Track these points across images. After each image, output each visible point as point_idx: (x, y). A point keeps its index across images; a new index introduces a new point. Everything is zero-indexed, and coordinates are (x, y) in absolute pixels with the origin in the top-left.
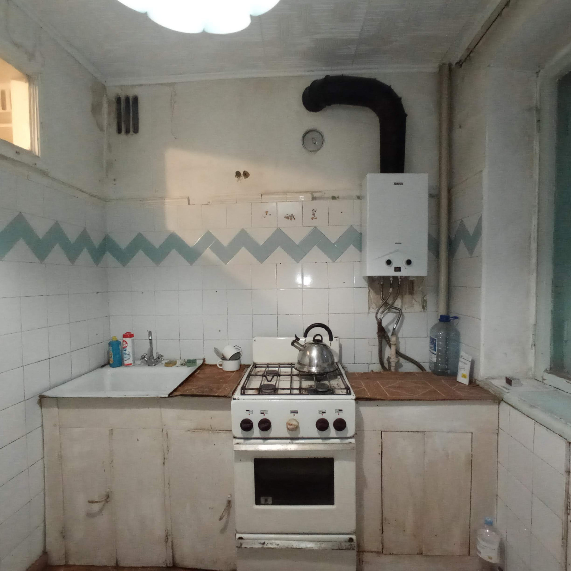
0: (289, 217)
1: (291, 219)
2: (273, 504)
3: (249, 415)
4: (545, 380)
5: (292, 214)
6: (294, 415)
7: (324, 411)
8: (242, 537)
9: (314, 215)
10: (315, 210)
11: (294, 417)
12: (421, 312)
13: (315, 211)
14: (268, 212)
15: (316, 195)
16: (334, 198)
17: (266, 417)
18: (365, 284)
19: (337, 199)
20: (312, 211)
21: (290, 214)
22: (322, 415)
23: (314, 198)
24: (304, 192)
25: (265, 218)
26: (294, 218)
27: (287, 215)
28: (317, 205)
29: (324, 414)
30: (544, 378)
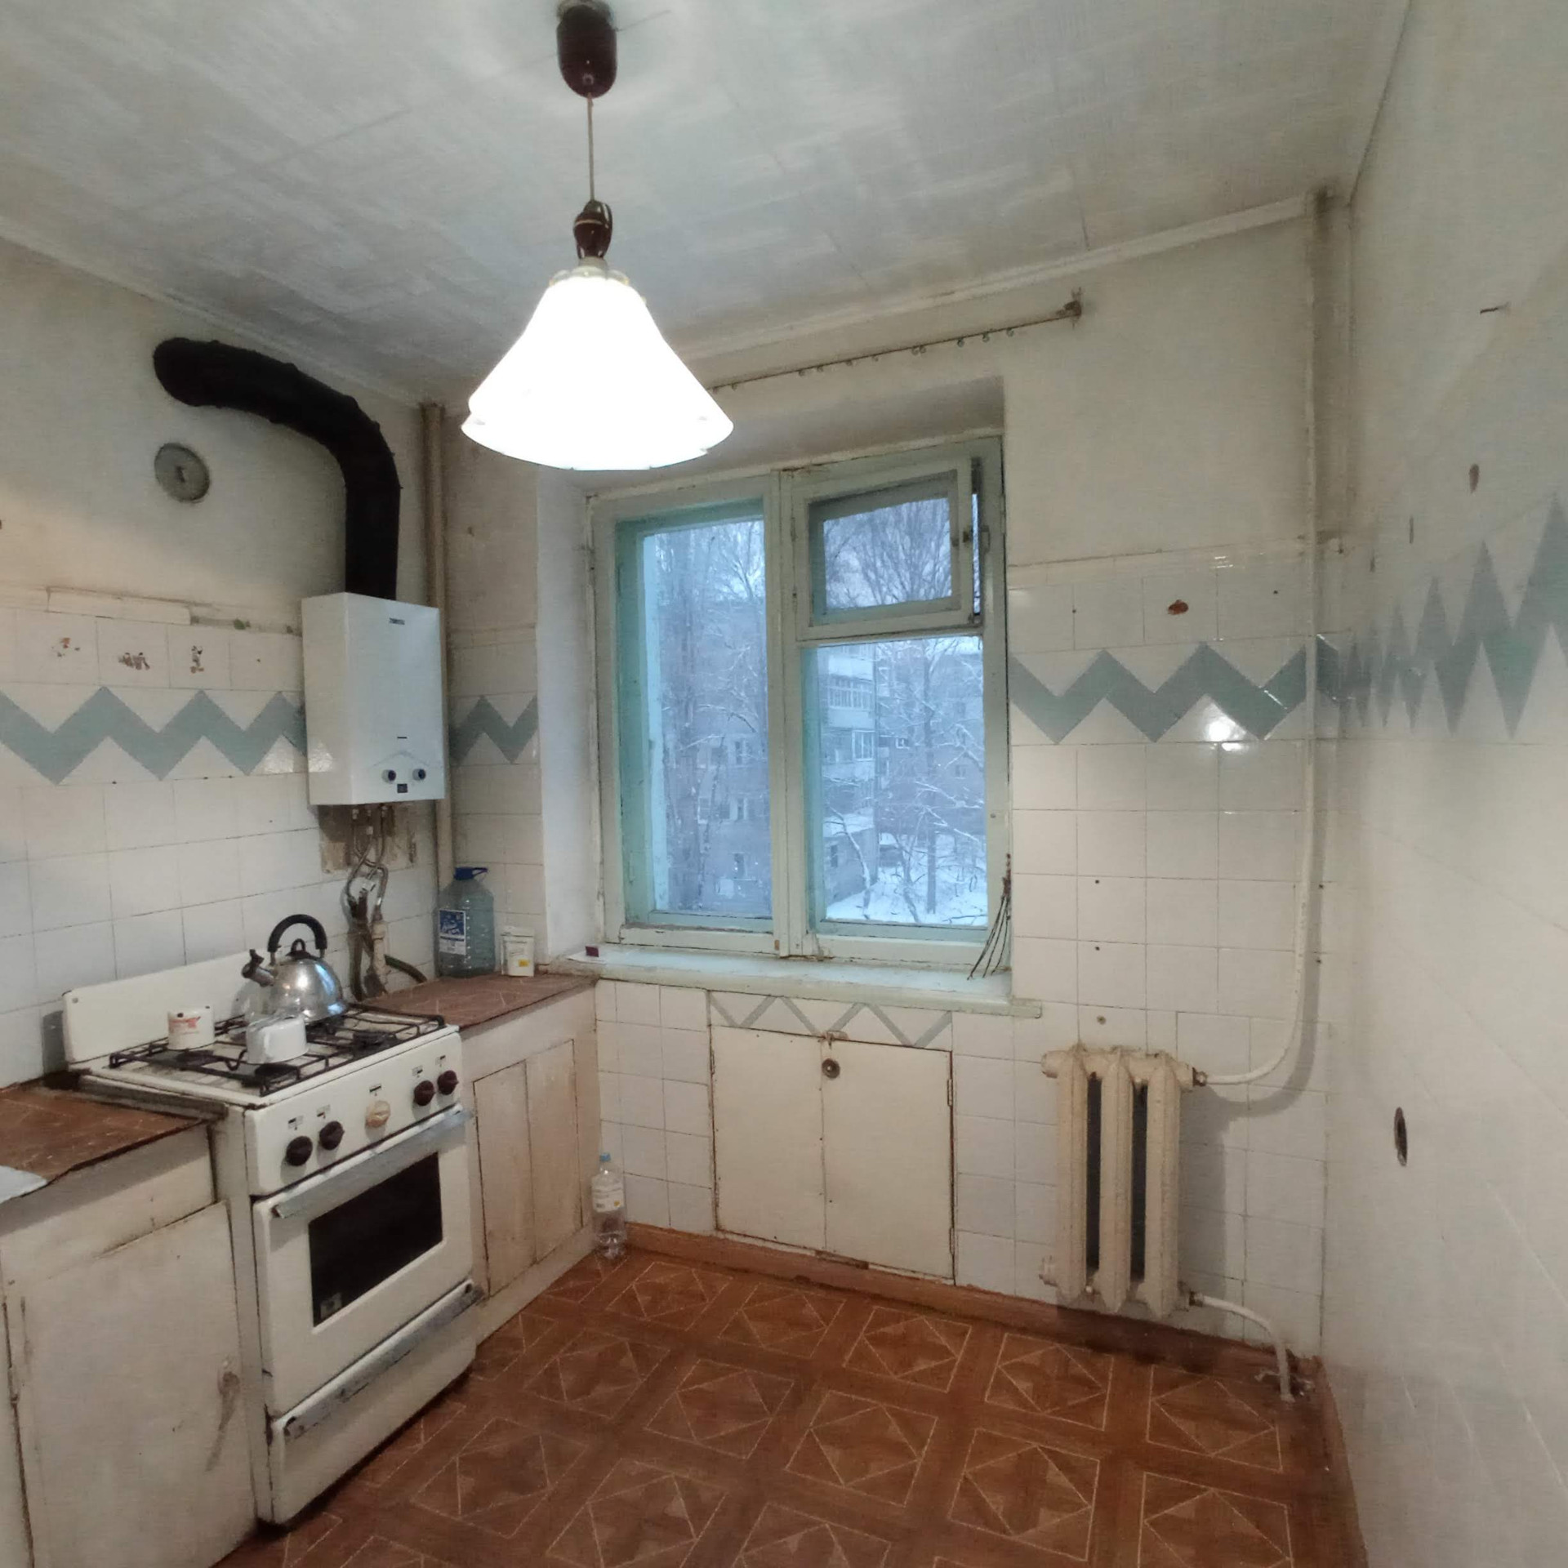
0: (133, 662)
1: (138, 667)
2: (344, 1304)
3: (296, 1129)
4: (623, 939)
5: (141, 654)
6: (376, 1095)
7: (419, 1069)
8: (294, 1415)
9: (196, 661)
10: (199, 650)
11: (378, 1098)
12: (407, 868)
13: (200, 653)
14: (71, 642)
15: (199, 612)
16: (240, 625)
17: (330, 1118)
18: (311, 821)
19: (247, 628)
20: (191, 653)
21: (134, 653)
22: (418, 1077)
23: (195, 620)
24: (170, 601)
25: (60, 655)
26: (146, 665)
27: (128, 654)
28: (202, 635)
29: (420, 1074)
30: (622, 936)
